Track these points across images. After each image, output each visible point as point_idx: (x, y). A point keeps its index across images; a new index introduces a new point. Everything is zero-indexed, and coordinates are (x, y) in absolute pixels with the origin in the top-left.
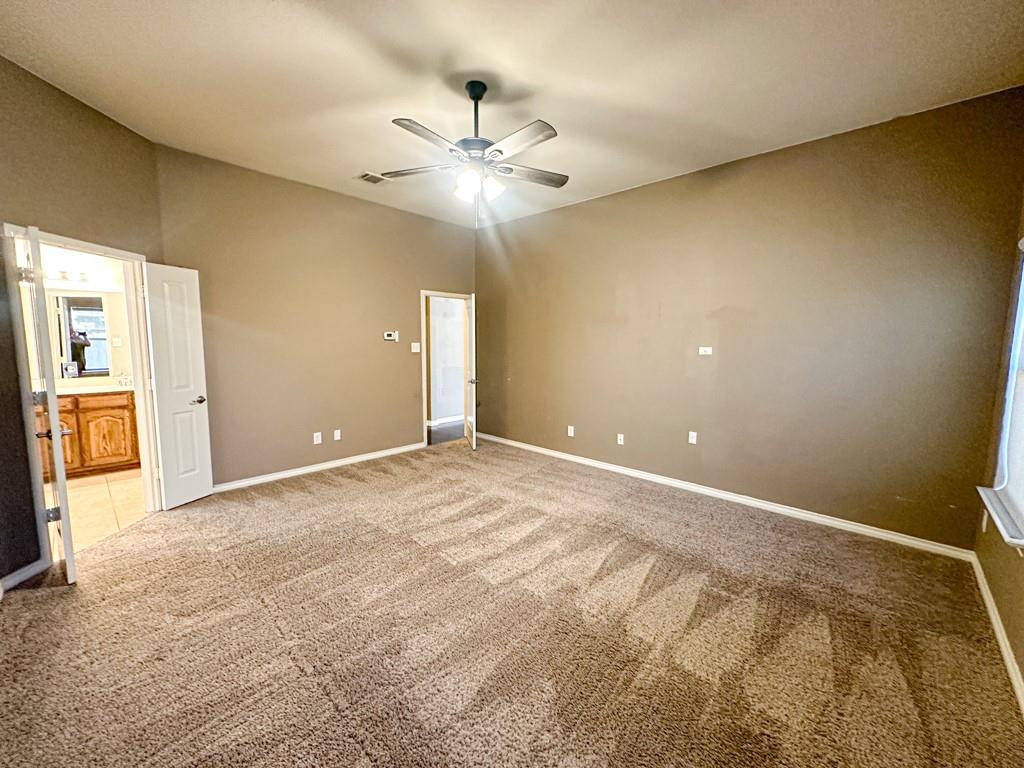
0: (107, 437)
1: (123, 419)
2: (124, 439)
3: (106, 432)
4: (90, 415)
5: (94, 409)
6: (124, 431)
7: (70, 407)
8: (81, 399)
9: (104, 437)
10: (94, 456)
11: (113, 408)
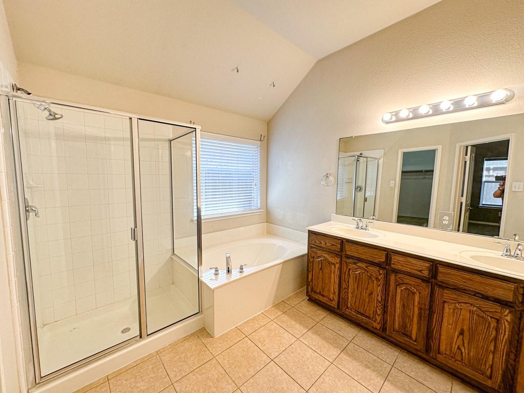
0: (466, 334)
1: (498, 321)
2: (493, 353)
3: (465, 328)
4: (448, 294)
5: (456, 289)
6: (496, 339)
7: (426, 273)
8: (441, 269)
9: (462, 333)
10: (443, 348)
11: (486, 298)
